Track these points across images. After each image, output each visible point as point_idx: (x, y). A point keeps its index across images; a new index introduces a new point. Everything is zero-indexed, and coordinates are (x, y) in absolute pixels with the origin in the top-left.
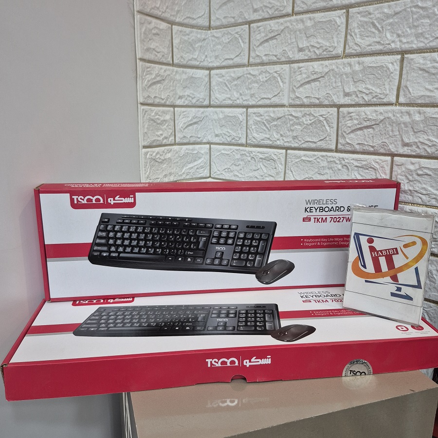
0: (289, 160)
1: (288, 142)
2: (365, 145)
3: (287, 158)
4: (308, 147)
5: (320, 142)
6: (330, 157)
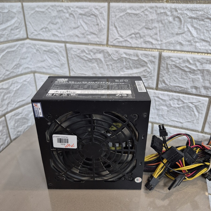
0: (112, 14)
3: (110, 11)
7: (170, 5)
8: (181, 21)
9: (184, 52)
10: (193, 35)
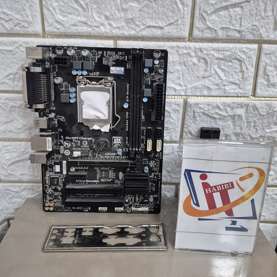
1: (118, 28)
2: (230, 29)
4: (150, 35)
5: (169, 27)
6: (182, 48)
7: (194, 45)
8: (206, 62)
9: (212, 97)
10: (222, 78)
